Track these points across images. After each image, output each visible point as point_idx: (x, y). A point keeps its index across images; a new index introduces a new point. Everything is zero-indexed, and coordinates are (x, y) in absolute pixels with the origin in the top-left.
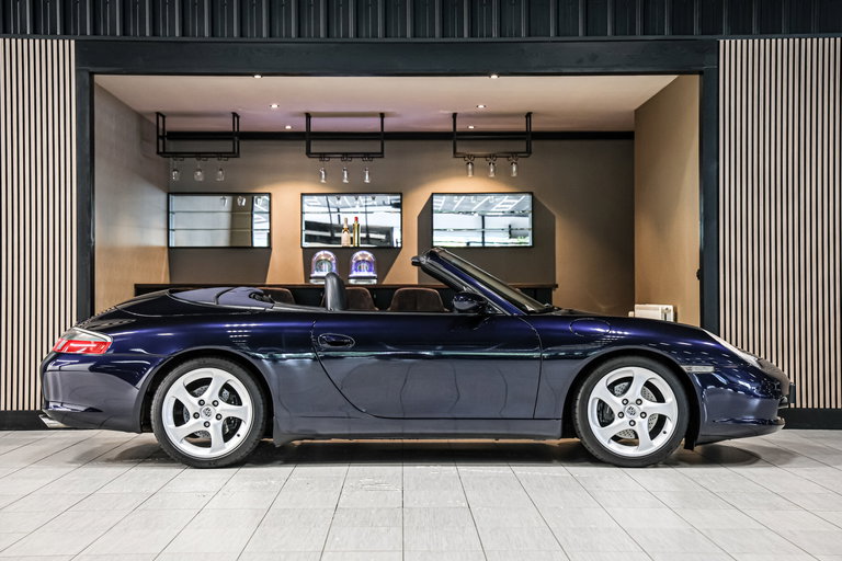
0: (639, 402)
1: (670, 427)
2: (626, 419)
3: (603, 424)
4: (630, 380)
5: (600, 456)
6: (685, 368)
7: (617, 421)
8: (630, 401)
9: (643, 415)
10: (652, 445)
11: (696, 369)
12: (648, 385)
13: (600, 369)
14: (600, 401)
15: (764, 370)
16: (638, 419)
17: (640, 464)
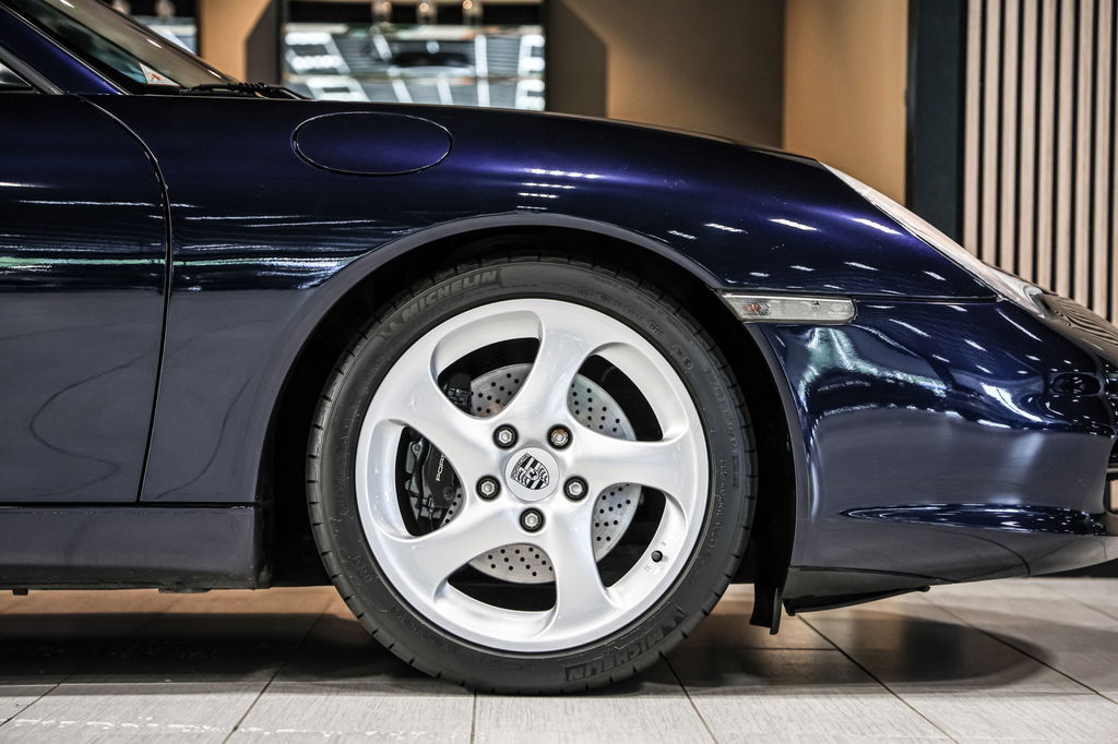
0: (558, 436)
1: (677, 535)
2: (509, 503)
3: (418, 525)
4: (524, 351)
5: (403, 651)
6: (739, 304)
7: (473, 511)
8: (525, 432)
9: (575, 487)
10: (605, 607)
11: (782, 308)
12: (596, 368)
13: (408, 309)
14: (409, 436)
15: (1056, 322)
16: (554, 504)
17: (559, 681)
